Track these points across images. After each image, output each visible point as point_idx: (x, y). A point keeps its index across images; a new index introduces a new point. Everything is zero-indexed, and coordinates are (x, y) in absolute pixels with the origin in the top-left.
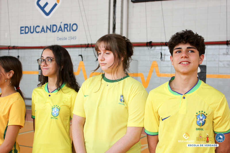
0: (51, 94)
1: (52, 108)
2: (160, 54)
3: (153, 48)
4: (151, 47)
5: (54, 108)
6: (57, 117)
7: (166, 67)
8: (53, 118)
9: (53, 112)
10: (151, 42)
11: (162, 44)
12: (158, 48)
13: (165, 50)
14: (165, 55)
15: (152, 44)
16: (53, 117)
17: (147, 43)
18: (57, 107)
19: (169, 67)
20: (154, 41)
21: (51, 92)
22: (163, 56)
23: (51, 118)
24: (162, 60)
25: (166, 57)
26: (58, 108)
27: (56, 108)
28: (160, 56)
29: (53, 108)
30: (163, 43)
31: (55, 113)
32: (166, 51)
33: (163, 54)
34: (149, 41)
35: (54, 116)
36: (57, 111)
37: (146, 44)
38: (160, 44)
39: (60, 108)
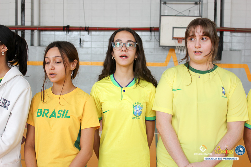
0: (126, 89)
1: (132, 106)
2: (79, 40)
3: (70, 33)
4: (69, 32)
5: (136, 106)
6: (139, 117)
7: (85, 54)
8: (135, 118)
9: (135, 111)
10: (68, 27)
11: (81, 29)
12: (75, 33)
13: (83, 35)
14: (84, 41)
15: (70, 29)
16: (135, 116)
17: (64, 27)
18: (139, 104)
19: (89, 54)
20: (72, 25)
21: (126, 87)
22: (82, 42)
23: (133, 118)
24: (81, 47)
25: (85, 43)
26: (141, 105)
27: (138, 106)
28: (79, 42)
29: (134, 106)
30: (82, 27)
31: (138, 112)
32: (84, 37)
33: (82, 41)
34: (66, 25)
35: (137, 116)
36: (139, 109)
37: (62, 29)
38: (79, 29)
39: (142, 106)
